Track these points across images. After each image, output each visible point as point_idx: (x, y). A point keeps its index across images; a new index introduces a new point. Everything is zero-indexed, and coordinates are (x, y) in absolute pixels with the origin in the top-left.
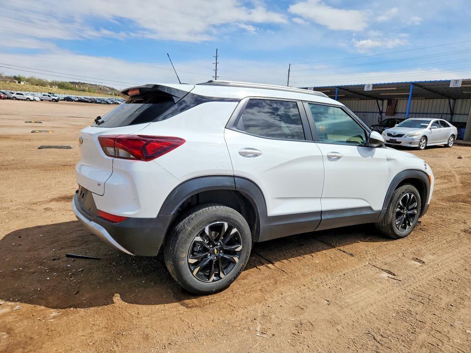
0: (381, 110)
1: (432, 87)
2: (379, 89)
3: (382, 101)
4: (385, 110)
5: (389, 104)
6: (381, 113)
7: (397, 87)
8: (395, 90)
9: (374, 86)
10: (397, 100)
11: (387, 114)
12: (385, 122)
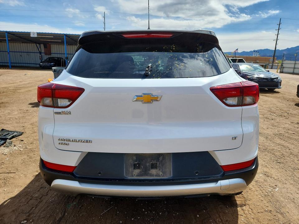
0: (40, 51)
1: (74, 38)
2: (41, 36)
3: (39, 45)
4: (43, 51)
5: (45, 47)
6: (40, 53)
7: (54, 36)
8: (52, 38)
9: (38, 34)
10: (50, 44)
11: (46, 54)
12: (48, 60)
